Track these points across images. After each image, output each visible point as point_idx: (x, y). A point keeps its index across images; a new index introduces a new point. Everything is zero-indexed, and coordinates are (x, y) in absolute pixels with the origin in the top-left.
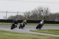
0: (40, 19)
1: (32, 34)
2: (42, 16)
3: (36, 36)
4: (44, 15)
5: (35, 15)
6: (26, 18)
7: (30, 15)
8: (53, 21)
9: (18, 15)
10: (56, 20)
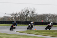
0: (27, 20)
1: (19, 35)
2: (29, 17)
3: (23, 37)
4: (31, 16)
5: (22, 16)
6: (13, 19)
7: (17, 17)
8: (39, 22)
9: (5, 16)
10: (42, 21)
